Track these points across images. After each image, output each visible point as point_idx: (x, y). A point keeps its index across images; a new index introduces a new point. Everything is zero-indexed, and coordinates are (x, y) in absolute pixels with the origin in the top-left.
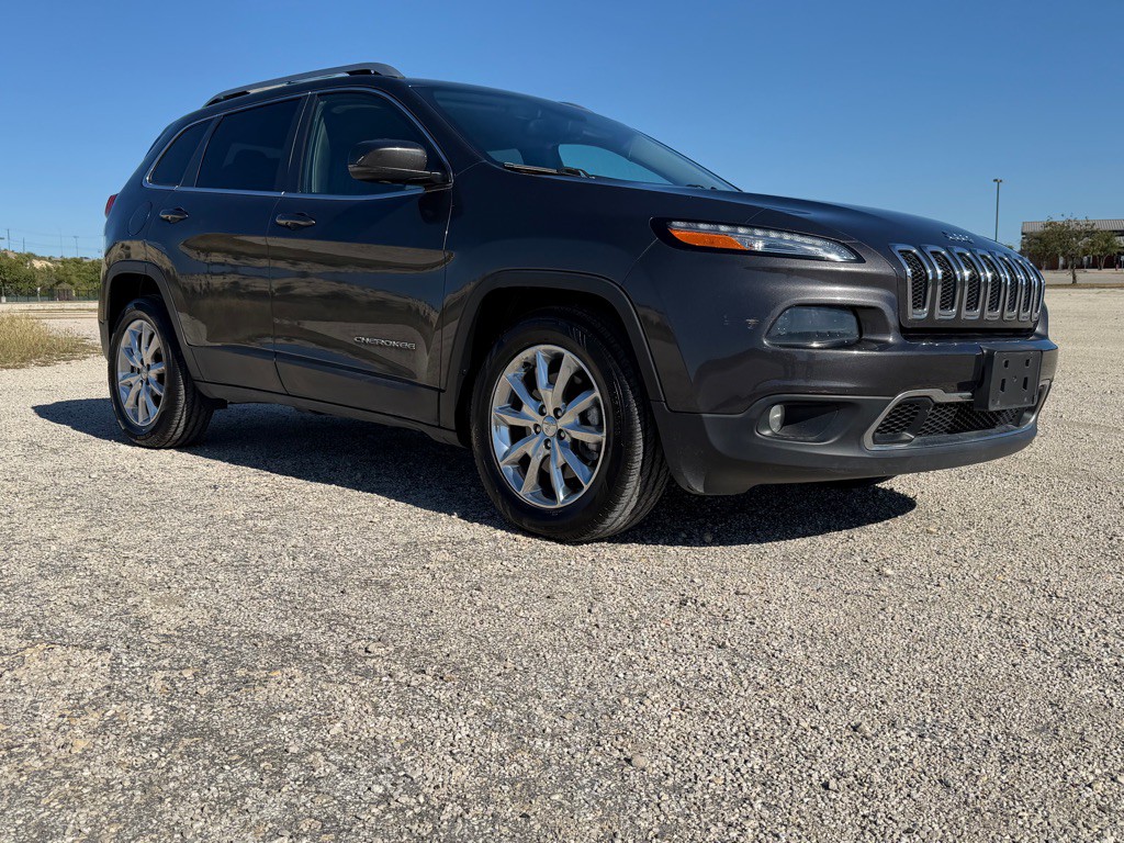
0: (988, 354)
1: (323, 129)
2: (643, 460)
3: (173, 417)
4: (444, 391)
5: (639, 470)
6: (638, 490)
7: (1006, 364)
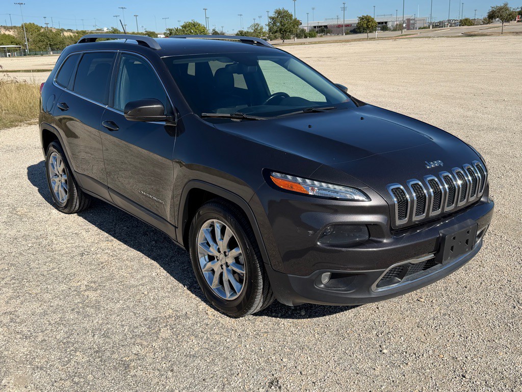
0: (442, 237)
1: (125, 71)
2: (263, 288)
3: (73, 202)
4: (177, 228)
5: (261, 292)
6: (262, 300)
7: (454, 238)
